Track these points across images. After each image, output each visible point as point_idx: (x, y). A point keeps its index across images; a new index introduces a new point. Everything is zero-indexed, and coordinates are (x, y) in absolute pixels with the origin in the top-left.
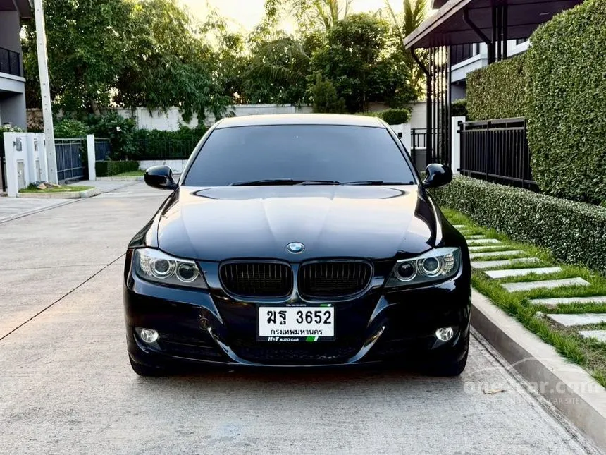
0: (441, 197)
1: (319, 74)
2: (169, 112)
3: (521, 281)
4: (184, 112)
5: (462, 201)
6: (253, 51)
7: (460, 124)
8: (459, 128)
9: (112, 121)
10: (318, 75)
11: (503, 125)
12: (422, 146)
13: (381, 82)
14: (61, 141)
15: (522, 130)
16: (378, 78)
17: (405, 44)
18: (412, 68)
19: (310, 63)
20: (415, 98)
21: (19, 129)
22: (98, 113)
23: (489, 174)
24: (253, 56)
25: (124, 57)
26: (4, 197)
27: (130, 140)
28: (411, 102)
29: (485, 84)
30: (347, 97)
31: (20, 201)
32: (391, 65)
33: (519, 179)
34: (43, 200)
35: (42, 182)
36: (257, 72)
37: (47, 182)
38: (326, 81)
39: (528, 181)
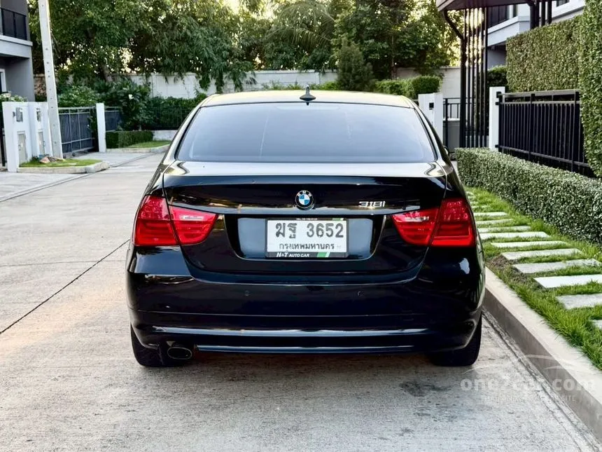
0: (477, 177)
1: (345, 38)
2: (185, 78)
3: (580, 293)
4: (201, 79)
5: (503, 184)
6: (275, 13)
7: (499, 95)
8: (497, 100)
9: (124, 89)
10: (343, 39)
11: (548, 98)
12: (455, 118)
13: (410, 46)
14: (67, 110)
15: (572, 105)
16: (408, 42)
17: (437, 5)
18: (443, 30)
19: (335, 26)
20: (447, 63)
21: (20, 98)
22: (110, 79)
23: (532, 153)
24: (275, 17)
25: (137, 19)
26: (4, 173)
27: (144, 109)
28: (442, 67)
29: (527, 51)
30: (375, 62)
31: (21, 177)
32: (422, 27)
33: (567, 160)
34: (45, 175)
35: (45, 156)
36: (279, 36)
37: (51, 155)
38: (352, 46)
39: (578, 163)
